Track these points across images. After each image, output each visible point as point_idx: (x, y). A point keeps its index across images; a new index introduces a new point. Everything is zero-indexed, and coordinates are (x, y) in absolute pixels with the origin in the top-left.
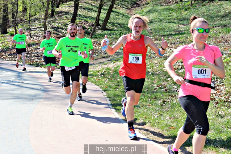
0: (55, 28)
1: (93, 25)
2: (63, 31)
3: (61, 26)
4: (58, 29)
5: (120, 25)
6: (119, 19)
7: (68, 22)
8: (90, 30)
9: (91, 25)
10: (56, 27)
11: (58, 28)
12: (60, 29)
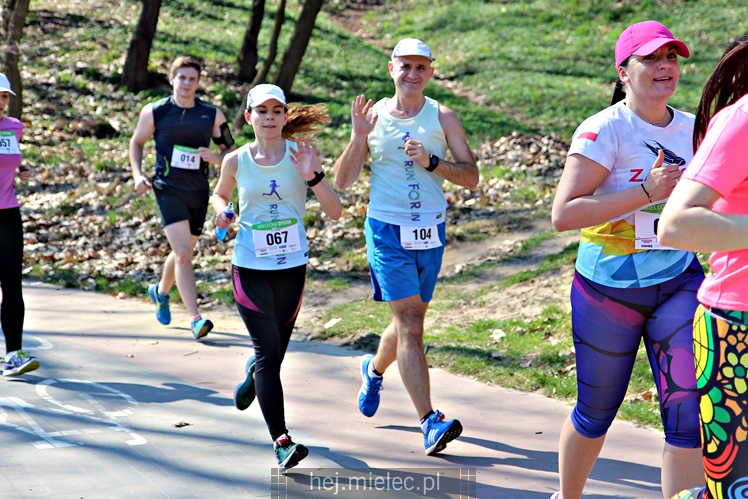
0: (48, 85)
1: (229, 78)
2: (91, 101)
3: (80, 80)
4: (65, 92)
5: (343, 78)
6: (328, 53)
7: (109, 60)
8: (219, 97)
9: (221, 76)
10: (52, 80)
11: (65, 86)
12: (74, 95)
